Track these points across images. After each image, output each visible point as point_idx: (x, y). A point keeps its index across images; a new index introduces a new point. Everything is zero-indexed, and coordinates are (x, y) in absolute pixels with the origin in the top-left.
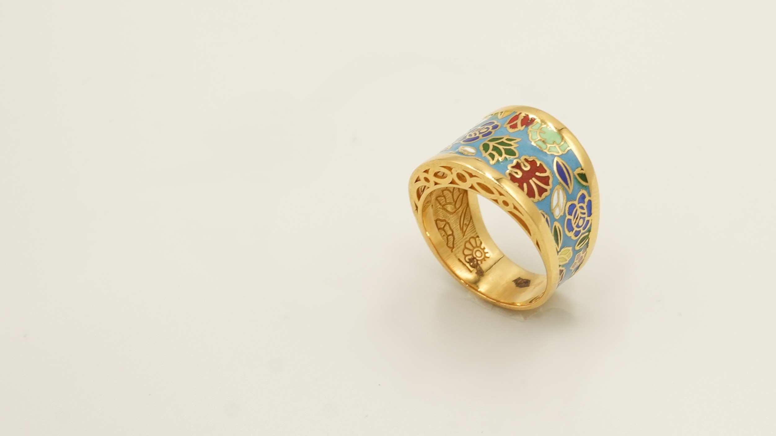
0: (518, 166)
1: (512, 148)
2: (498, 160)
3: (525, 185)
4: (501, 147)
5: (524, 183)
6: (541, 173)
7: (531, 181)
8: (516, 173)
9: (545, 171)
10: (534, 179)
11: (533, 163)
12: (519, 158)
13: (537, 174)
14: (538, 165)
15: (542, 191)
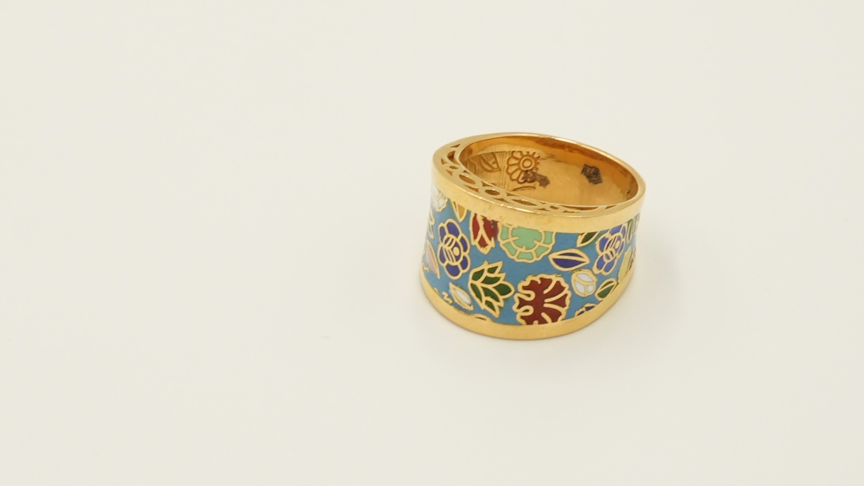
0: (523, 303)
1: (501, 282)
2: (499, 307)
3: (544, 315)
4: (490, 287)
5: (541, 313)
6: (547, 288)
7: (546, 305)
8: (527, 311)
9: (550, 281)
10: (547, 300)
11: (533, 286)
12: (516, 291)
13: (546, 292)
14: (539, 282)
15: (561, 302)
